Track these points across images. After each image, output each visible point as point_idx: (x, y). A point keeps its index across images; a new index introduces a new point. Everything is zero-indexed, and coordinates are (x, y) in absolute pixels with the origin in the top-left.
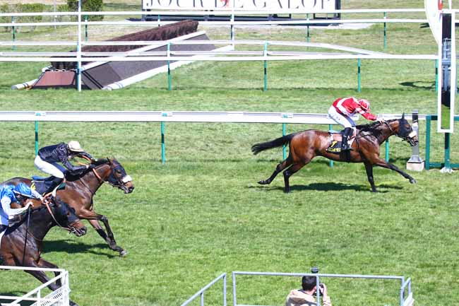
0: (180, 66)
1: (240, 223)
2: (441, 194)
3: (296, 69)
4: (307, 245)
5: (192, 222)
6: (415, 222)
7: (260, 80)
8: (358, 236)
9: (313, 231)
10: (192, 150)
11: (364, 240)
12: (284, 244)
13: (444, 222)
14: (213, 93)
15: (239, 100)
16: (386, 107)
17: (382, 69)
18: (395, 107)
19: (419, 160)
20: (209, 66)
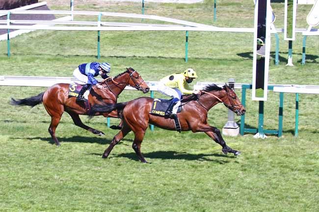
0: (20, 34)
1: (61, 180)
2: (252, 157)
3: (129, 39)
4: (122, 202)
5: (15, 179)
6: (225, 183)
7: (95, 48)
8: (171, 195)
9: (129, 190)
10: (24, 113)
11: (175, 199)
12: (100, 201)
13: (252, 184)
14: (49, 60)
15: (72, 67)
16: (210, 76)
17: (209, 41)
18: (219, 77)
19: (234, 126)
20: (48, 35)
